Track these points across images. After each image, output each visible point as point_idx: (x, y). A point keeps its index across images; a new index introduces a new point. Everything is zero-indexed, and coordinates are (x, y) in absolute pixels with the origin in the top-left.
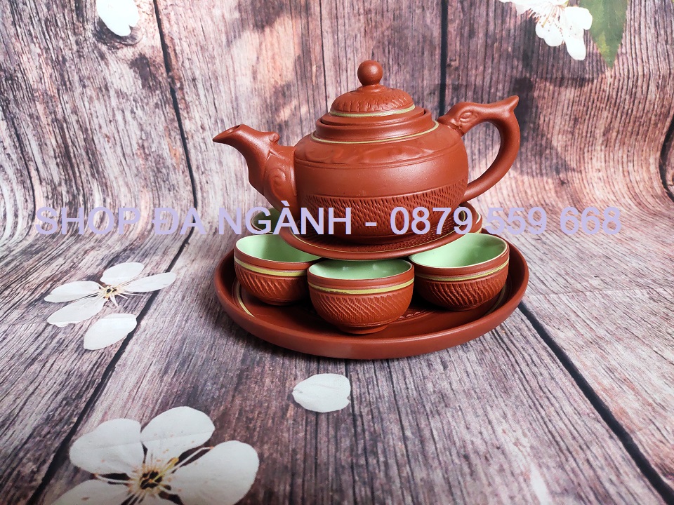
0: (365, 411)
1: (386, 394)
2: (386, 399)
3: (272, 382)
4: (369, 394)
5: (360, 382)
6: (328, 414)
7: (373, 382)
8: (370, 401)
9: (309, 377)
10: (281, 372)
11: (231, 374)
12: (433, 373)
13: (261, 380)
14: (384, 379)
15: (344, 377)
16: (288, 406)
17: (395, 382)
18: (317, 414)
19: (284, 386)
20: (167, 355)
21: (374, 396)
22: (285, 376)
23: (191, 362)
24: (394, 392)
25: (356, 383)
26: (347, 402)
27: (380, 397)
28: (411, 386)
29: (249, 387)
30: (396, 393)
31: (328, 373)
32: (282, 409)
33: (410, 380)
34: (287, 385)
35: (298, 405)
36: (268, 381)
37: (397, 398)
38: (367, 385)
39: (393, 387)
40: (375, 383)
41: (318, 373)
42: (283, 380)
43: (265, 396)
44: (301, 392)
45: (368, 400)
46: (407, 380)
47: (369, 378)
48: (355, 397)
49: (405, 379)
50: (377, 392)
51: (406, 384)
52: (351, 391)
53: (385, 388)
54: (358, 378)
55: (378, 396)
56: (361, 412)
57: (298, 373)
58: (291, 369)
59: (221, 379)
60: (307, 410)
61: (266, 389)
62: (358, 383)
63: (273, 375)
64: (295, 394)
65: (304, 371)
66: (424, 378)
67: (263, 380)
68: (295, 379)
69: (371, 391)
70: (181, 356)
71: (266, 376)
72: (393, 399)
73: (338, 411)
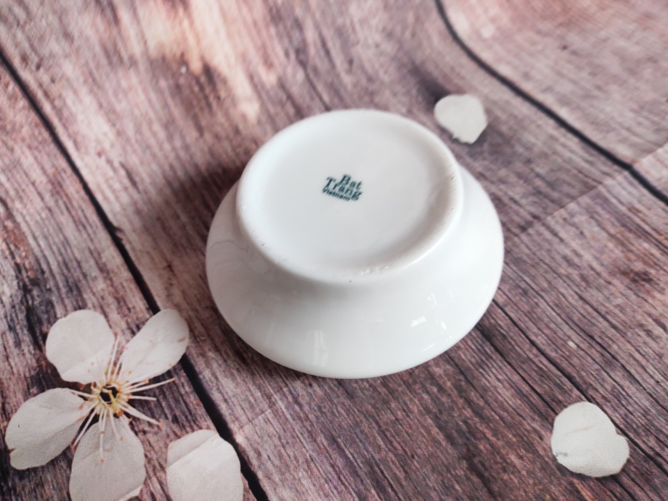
0: (652, 443)
1: (647, 404)
2: (654, 412)
3: (521, 458)
4: (631, 413)
5: (609, 401)
6: (623, 470)
7: (622, 395)
8: (642, 424)
9: (552, 425)
10: (514, 436)
11: (460, 473)
12: (662, 344)
13: (507, 463)
14: (627, 383)
15: (588, 403)
16: (571, 484)
17: (640, 381)
18: (614, 478)
19: (540, 456)
20: (343, 484)
21: (639, 414)
22: (525, 438)
23: (385, 477)
24: (651, 396)
25: (606, 405)
26: (623, 440)
27: (645, 411)
28: (659, 377)
29: (505, 482)
30: (655, 396)
31: (566, 407)
32: (571, 493)
33: (651, 369)
34: (541, 453)
35: (581, 477)
36: (513, 458)
37: (661, 403)
38: (619, 401)
39: (644, 389)
40: (624, 393)
41: (557, 414)
42: (530, 447)
43: (535, 484)
44: (566, 455)
45: (640, 425)
46: (648, 370)
47: (613, 390)
48: (622, 426)
49: (646, 371)
50: (636, 406)
51: (652, 377)
52: (612, 421)
53: (638, 395)
54: (603, 396)
55: (643, 412)
56: (651, 448)
57: (534, 425)
58: (522, 424)
59: (457, 487)
60: (598, 479)
61: (524, 473)
62: (608, 404)
63: (509, 444)
64: (562, 460)
65: (537, 418)
66: (660, 357)
67: (508, 461)
68: (541, 438)
69: (630, 408)
70: (361, 473)
71: (503, 452)
72: (659, 408)
73: (628, 461)
